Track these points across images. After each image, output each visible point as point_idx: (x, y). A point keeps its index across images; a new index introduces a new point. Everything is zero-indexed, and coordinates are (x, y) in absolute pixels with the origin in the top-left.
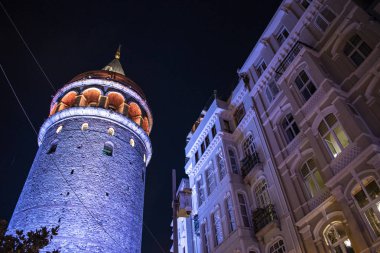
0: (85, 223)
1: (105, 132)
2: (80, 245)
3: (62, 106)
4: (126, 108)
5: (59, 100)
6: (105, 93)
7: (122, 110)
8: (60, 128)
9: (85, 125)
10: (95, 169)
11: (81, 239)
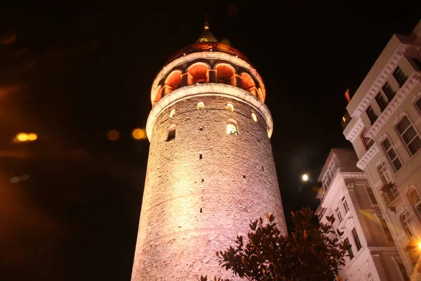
0: (229, 211)
1: (225, 110)
2: (230, 236)
3: (167, 87)
4: (238, 79)
5: (162, 83)
6: (212, 67)
7: (235, 81)
8: (173, 112)
9: (201, 104)
10: (225, 150)
11: (230, 229)
